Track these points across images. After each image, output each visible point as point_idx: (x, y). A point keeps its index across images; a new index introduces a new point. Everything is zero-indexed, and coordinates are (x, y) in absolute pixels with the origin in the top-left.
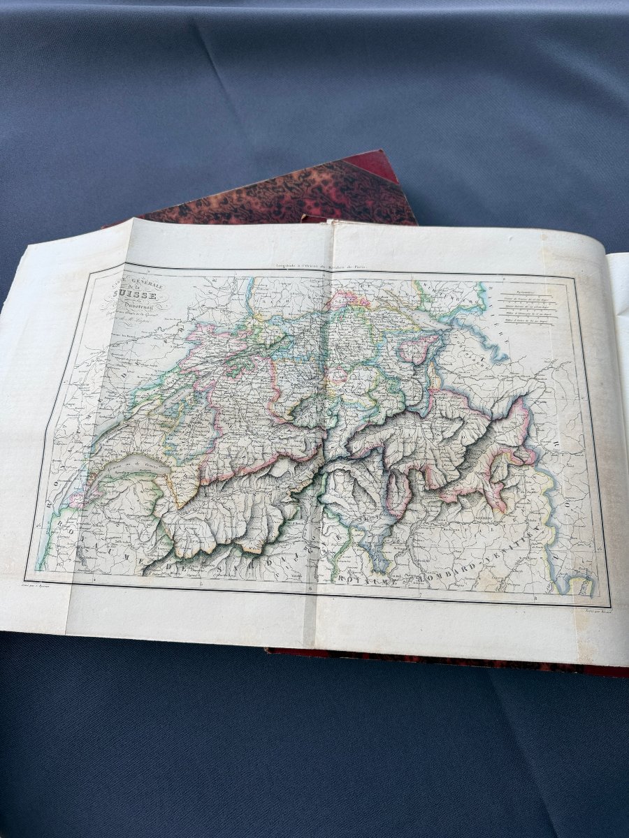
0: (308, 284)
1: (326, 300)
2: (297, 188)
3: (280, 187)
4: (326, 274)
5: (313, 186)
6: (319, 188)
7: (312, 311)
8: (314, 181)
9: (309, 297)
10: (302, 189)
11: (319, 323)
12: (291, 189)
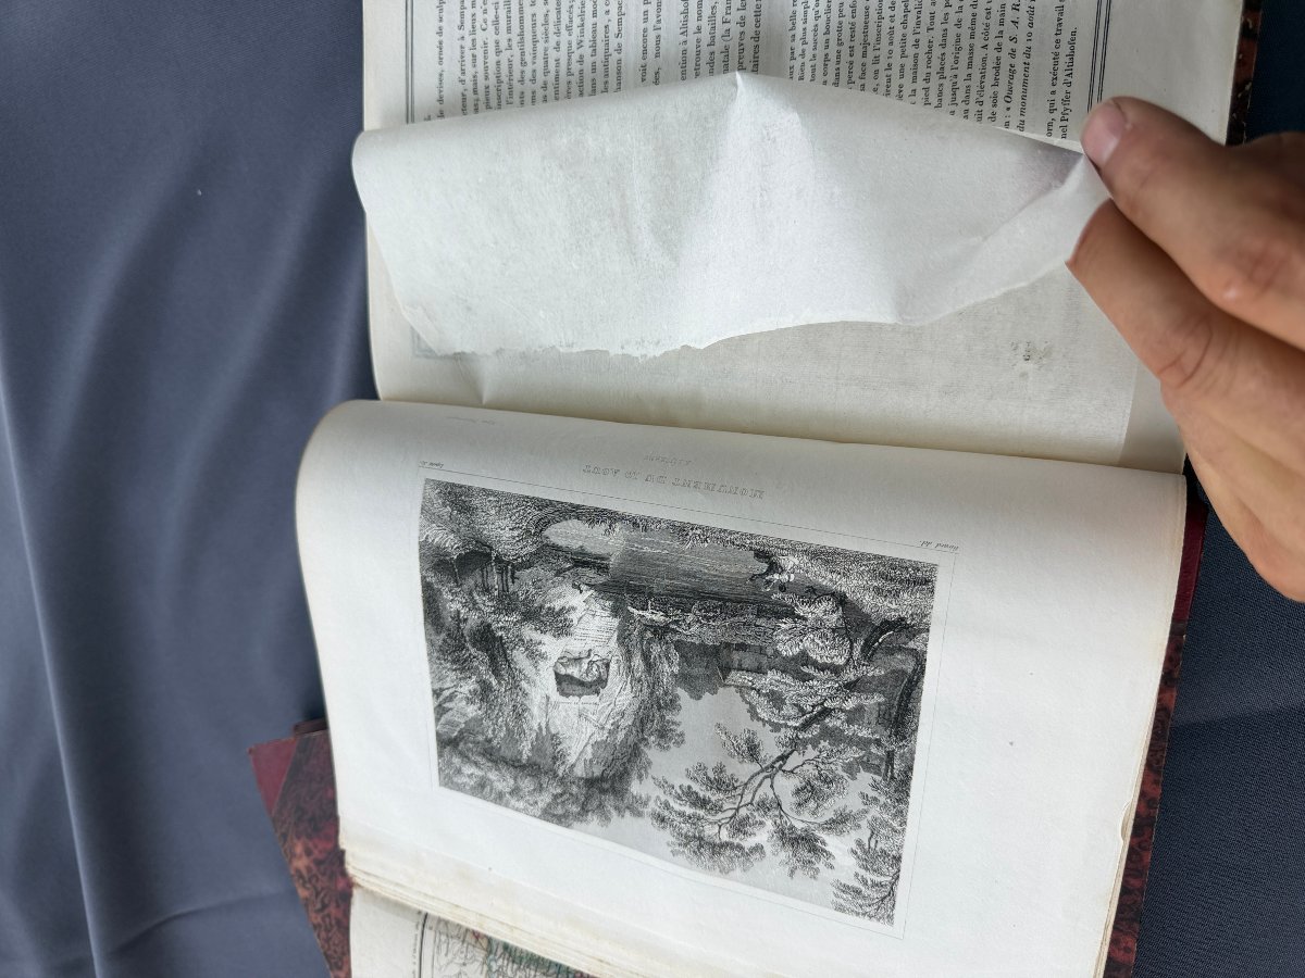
0: (443, 960)
1: (470, 938)
2: (322, 895)
3: (323, 919)
4: (428, 923)
5: (315, 871)
6: (318, 863)
7: (486, 968)
8: (309, 869)
9: (464, 964)
10: (323, 889)
11: (506, 962)
12: (324, 907)
